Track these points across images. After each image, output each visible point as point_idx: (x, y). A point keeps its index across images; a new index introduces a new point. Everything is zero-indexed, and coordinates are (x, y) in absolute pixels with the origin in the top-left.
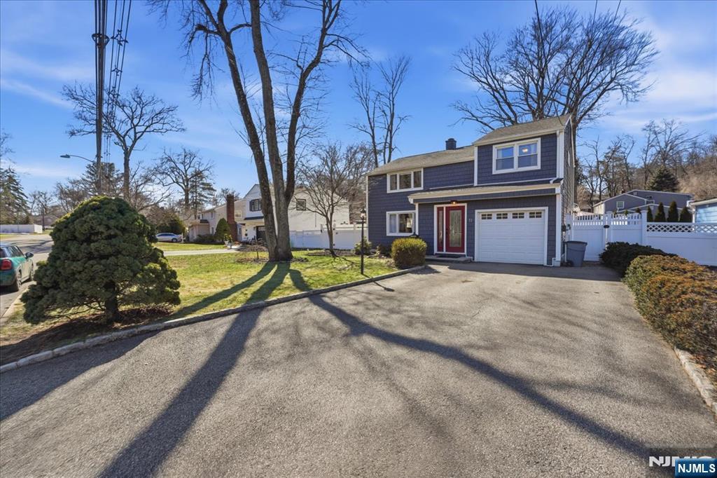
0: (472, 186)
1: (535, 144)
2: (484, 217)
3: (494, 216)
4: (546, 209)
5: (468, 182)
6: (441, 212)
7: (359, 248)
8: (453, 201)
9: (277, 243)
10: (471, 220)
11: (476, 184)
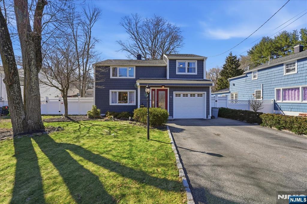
0: (166, 79)
1: (194, 63)
2: (177, 95)
3: (182, 95)
4: (206, 93)
5: (164, 77)
6: (153, 92)
7: (92, 114)
8: (162, 86)
9: (26, 114)
10: (171, 97)
11: (168, 78)
